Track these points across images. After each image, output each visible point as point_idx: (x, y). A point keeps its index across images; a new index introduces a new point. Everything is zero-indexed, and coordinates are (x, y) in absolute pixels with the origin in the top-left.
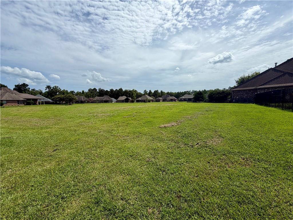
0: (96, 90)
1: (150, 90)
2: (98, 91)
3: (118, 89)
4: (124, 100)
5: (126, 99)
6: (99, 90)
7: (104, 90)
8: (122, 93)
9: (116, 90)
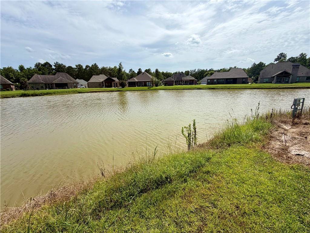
0: (51, 66)
1: (140, 69)
2: (53, 67)
3: (91, 66)
4: (103, 82)
5: (106, 81)
6: (55, 66)
7: (65, 66)
8: (97, 72)
9: (87, 66)
